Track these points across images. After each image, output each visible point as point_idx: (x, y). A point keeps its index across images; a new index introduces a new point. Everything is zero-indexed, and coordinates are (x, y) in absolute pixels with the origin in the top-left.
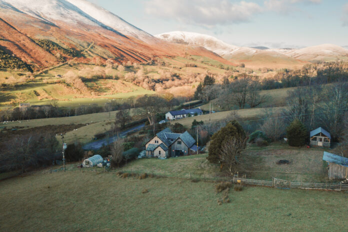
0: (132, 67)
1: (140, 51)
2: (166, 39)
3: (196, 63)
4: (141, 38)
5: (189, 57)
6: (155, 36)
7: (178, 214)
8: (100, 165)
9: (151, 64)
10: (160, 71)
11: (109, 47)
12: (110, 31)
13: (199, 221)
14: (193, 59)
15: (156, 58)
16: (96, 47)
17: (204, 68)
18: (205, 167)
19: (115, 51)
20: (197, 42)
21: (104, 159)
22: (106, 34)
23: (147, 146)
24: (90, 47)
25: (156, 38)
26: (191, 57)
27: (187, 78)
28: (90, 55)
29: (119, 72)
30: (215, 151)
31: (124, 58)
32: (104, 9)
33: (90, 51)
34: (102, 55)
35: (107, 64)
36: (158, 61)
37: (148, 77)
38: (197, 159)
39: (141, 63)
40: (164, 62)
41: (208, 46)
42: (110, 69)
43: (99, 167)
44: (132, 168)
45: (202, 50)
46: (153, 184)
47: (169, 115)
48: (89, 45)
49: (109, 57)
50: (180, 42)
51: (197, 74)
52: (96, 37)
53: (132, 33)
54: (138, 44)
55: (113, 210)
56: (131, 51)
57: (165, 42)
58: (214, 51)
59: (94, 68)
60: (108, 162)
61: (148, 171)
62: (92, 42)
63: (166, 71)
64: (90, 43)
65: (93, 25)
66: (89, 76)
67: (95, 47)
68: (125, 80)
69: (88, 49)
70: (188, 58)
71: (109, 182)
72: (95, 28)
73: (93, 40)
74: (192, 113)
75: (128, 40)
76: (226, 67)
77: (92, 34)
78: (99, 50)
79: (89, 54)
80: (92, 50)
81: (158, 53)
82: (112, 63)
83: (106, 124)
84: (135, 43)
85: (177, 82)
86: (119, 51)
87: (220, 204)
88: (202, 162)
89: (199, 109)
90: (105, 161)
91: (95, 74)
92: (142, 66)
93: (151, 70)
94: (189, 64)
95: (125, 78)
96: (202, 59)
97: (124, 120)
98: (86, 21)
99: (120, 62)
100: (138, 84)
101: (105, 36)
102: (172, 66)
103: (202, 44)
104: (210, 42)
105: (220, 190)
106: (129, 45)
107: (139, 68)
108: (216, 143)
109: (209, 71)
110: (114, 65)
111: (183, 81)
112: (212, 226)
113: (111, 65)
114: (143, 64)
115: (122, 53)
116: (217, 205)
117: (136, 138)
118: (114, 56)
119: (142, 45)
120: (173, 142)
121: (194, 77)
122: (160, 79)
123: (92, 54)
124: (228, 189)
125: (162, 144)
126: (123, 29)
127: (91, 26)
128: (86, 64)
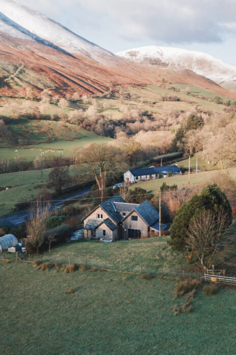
0: (81, 101)
1: (93, 78)
2: (134, 58)
3: (179, 96)
4: (95, 57)
5: (168, 86)
6: (117, 54)
7: (110, 328)
8: (13, 249)
9: (108, 96)
10: (123, 107)
11: (46, 72)
12: (49, 48)
13: (138, 340)
14: (174, 89)
15: (117, 88)
16: (27, 71)
17: (191, 103)
18: (166, 256)
19: (55, 76)
20: (181, 63)
21: (19, 242)
22: (42, 52)
23: (85, 222)
24: (17, 72)
25: (118, 57)
26: (171, 86)
27: (164, 118)
28: (17, 84)
29: (60, 109)
30: (179, 231)
31: (69, 88)
32: (41, 14)
33: (19, 78)
34: (35, 84)
35: (42, 96)
36: (120, 92)
37: (103, 117)
38: (157, 244)
39: (94, 95)
40: (129, 94)
41: (199, 69)
42: (47, 104)
43: (10, 253)
44: (57, 256)
45: (189, 75)
46: (85, 280)
47: (128, 176)
48: (16, 68)
49: (46, 86)
50: (156, 62)
51: (179, 113)
52: (27, 56)
53: (82, 51)
54: (90, 66)
55: (17, 317)
56: (79, 77)
57: (133, 62)
58: (208, 77)
59: (24, 103)
60: (23, 246)
61: (79, 261)
62: (21, 65)
63: (132, 107)
64: (18, 65)
65: (24, 38)
66: (15, 116)
67: (25, 72)
68: (69, 122)
69: (15, 74)
70: (167, 88)
71: (21, 276)
72: (26, 42)
73: (22, 60)
74: (165, 172)
75: (76, 61)
76: (225, 100)
77: (21, 53)
78: (32, 76)
79: (16, 82)
80: (21, 76)
81: (121, 80)
82: (51, 96)
83: (35, 188)
84: (85, 65)
85: (147, 123)
86: (62, 78)
87: (177, 315)
88: (164, 249)
89: (175, 166)
90: (20, 244)
91: (24, 112)
92: (94, 100)
93: (109, 106)
94: (169, 96)
95: (69, 119)
96: (188, 89)
97: (61, 182)
98: (13, 33)
99: (61, 94)
100: (88, 128)
101: (40, 54)
102: (142, 99)
103: (190, 66)
104: (201, 63)
105: (182, 292)
106: (77, 68)
107: (90, 103)
108: (182, 219)
109: (199, 108)
110: (53, 98)
111: (157, 123)
112: (155, 347)
113: (48, 99)
114: (98, 97)
115: (65, 80)
116: (172, 316)
117: (74, 209)
118: (53, 85)
119: (97, 68)
120: (124, 217)
121: (174, 117)
122: (122, 120)
123: (20, 83)
124: (194, 291)
125: (108, 219)
126: (69, 44)
127: (20, 40)
128: (11, 97)
